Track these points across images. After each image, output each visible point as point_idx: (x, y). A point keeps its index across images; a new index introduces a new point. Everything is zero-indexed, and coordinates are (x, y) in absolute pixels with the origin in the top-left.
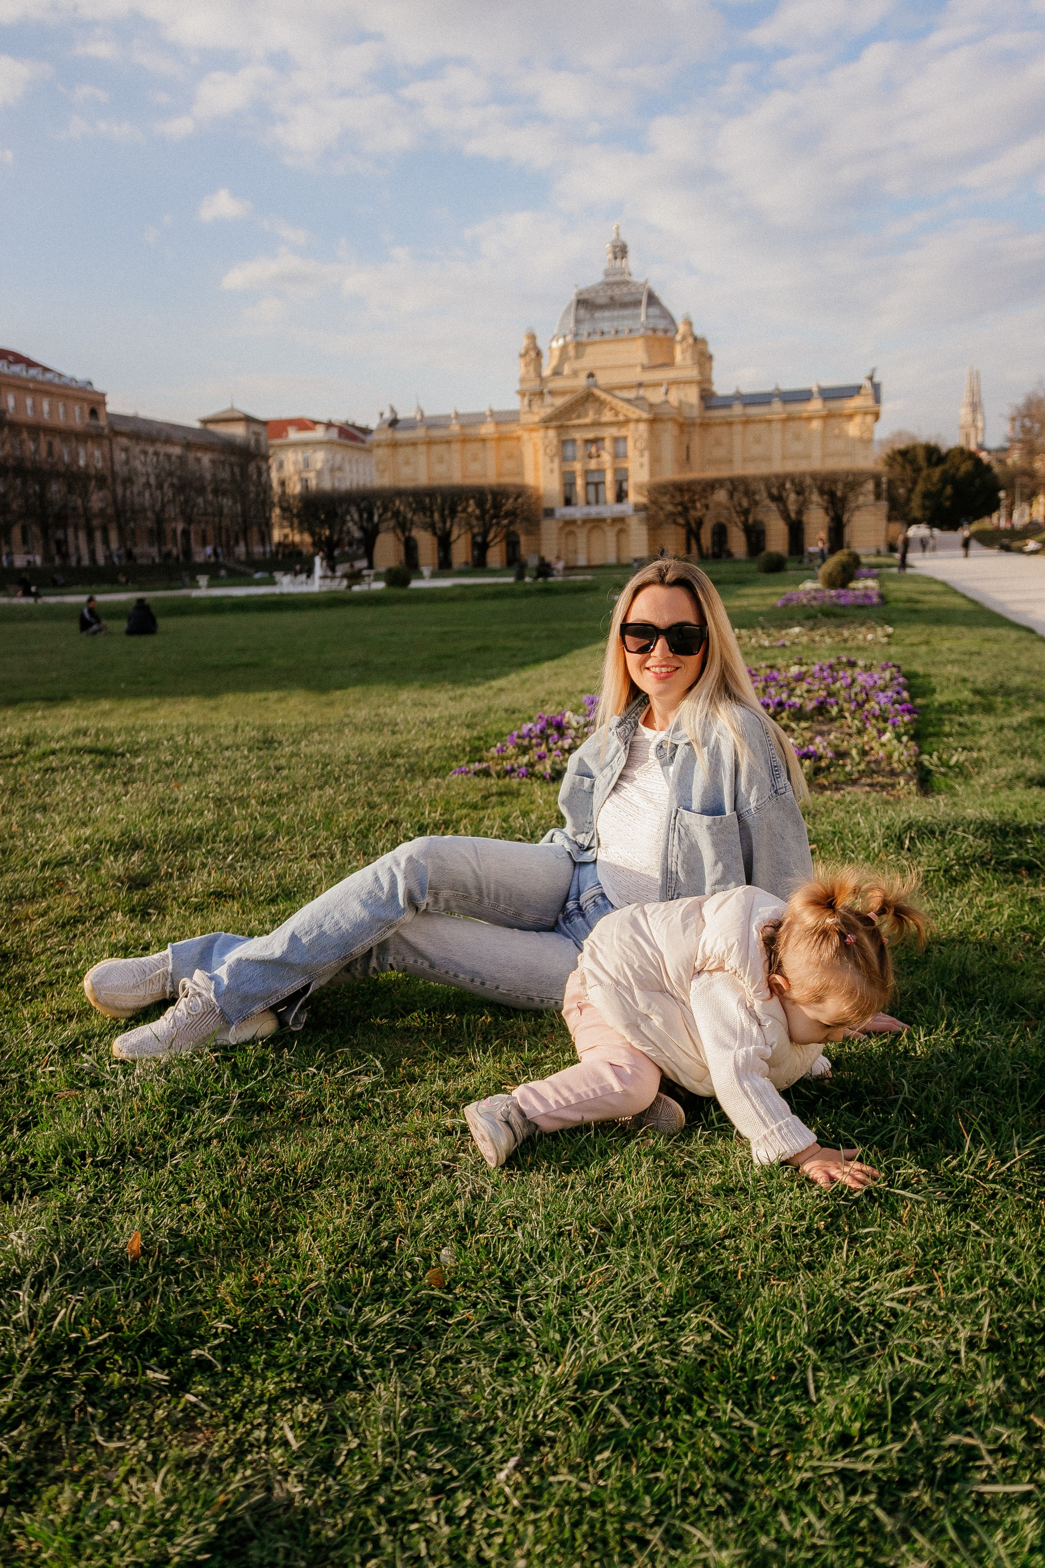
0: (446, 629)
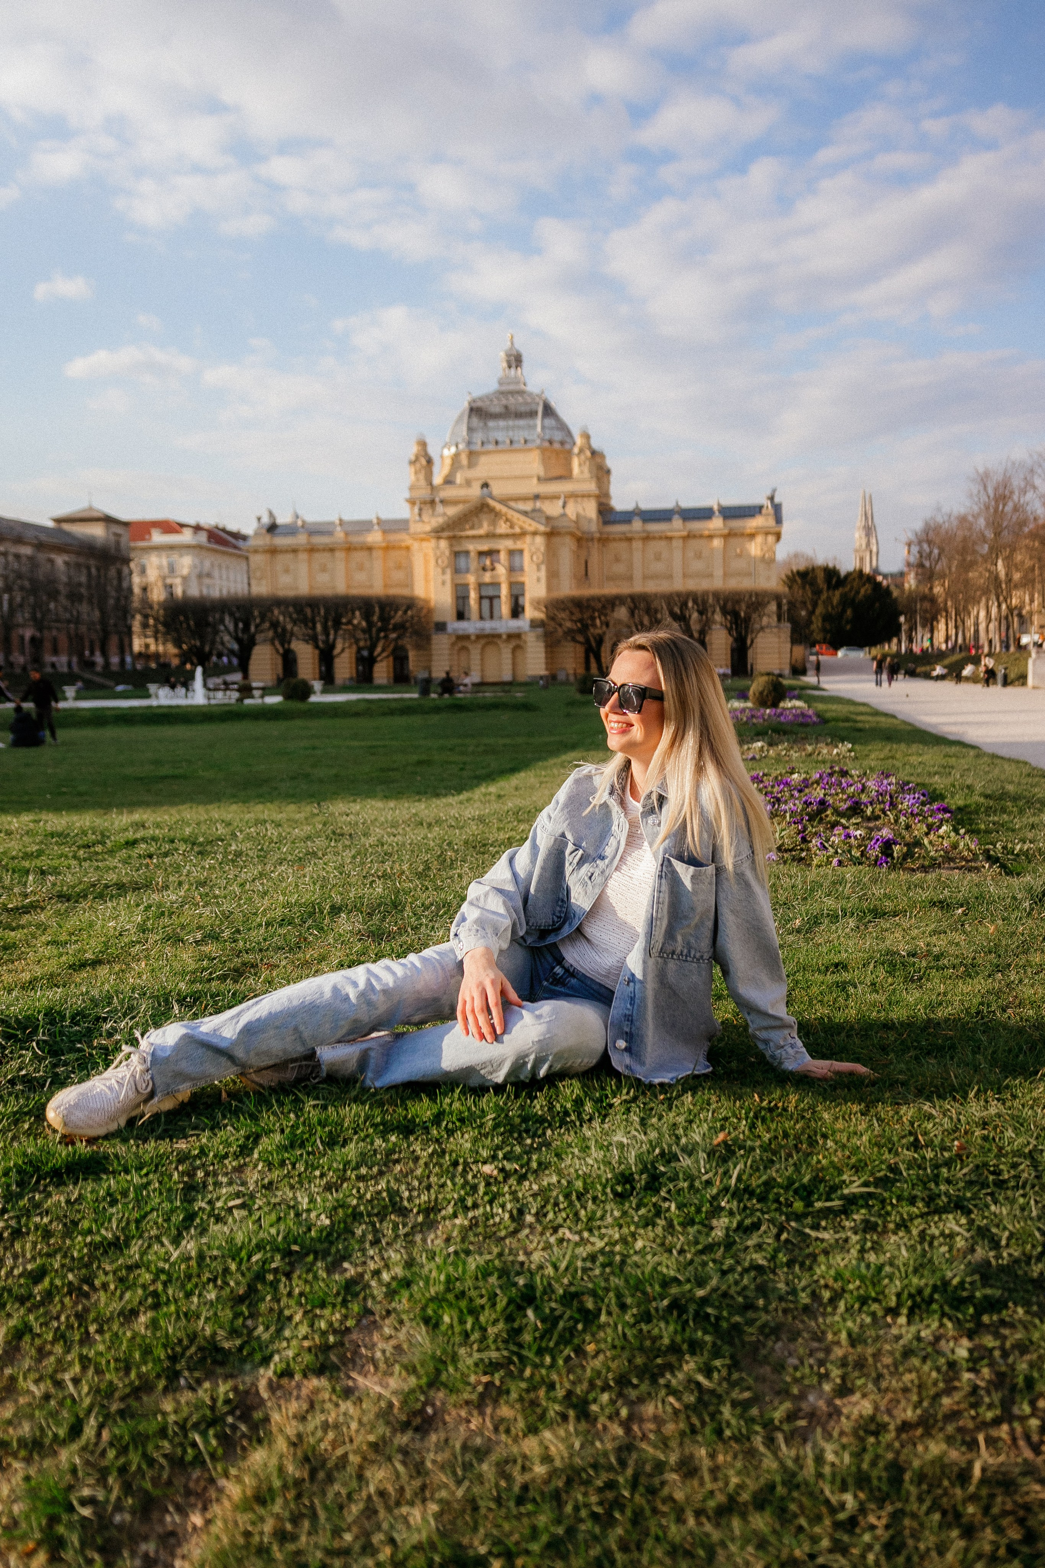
0: (369, 743)
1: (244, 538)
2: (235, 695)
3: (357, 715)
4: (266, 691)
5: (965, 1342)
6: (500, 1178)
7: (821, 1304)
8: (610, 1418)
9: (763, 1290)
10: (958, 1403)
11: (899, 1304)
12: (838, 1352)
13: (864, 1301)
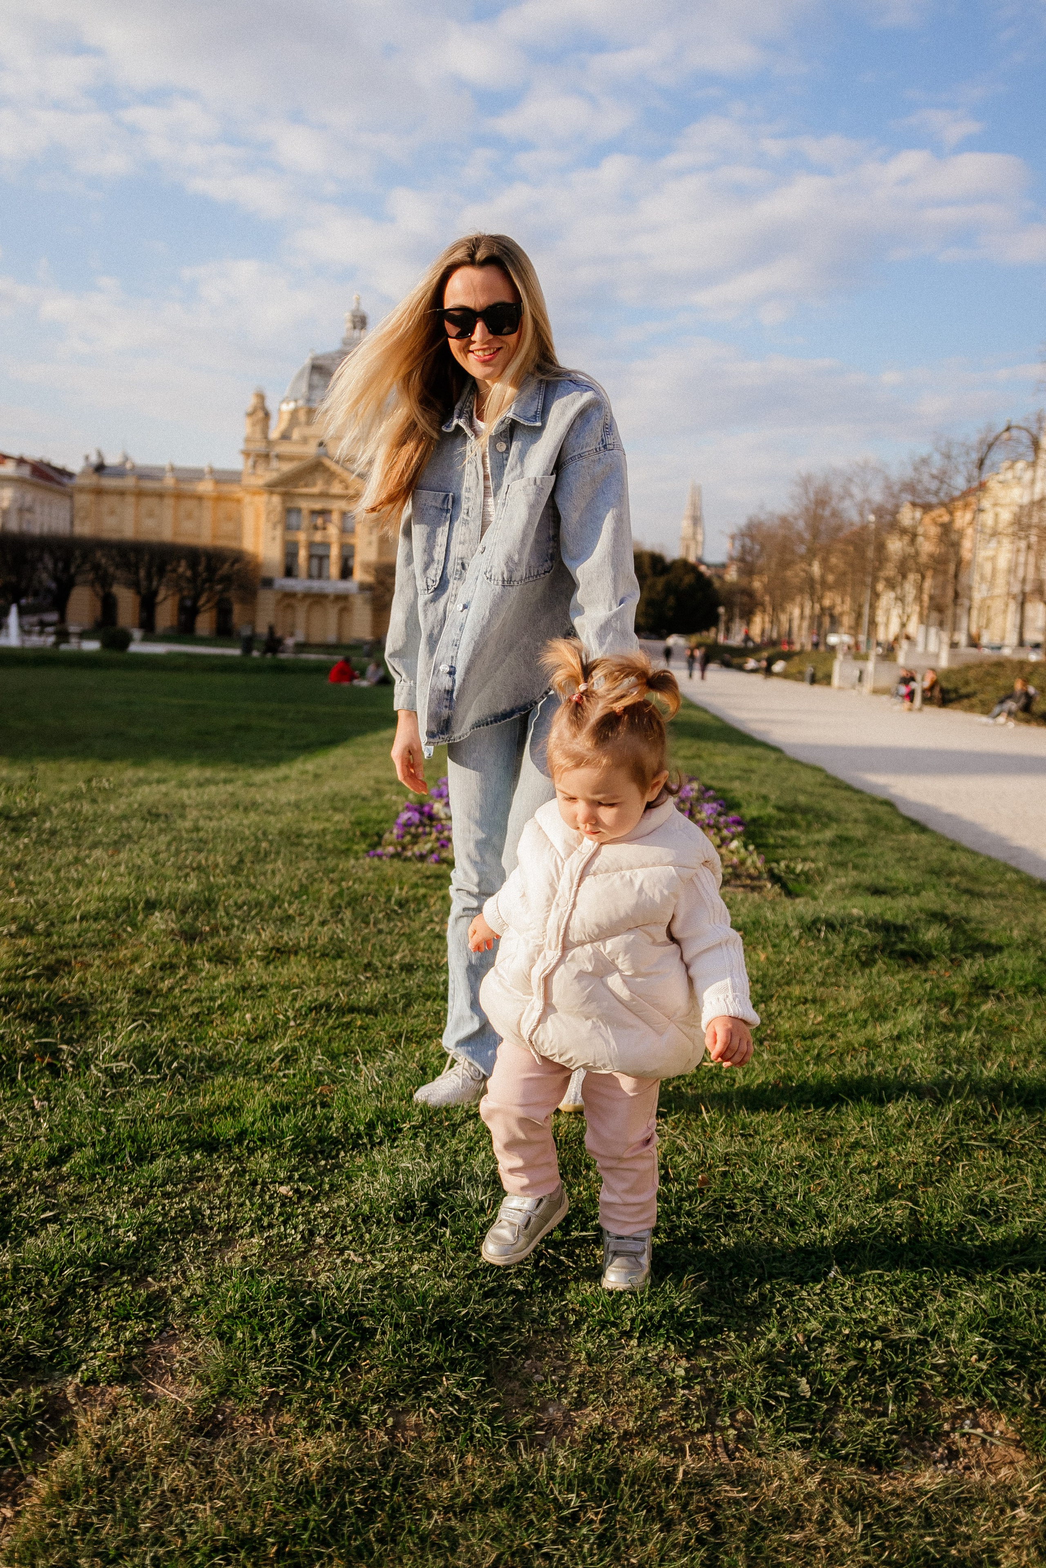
1: (70, 475)
2: (51, 639)
3: (177, 669)
4: (83, 635)
5: (684, 1363)
6: (295, 1199)
7: (567, 1327)
8: (378, 1426)
9: (519, 1313)
10: (672, 1416)
11: (632, 1329)
12: (578, 1370)
13: (603, 1325)
